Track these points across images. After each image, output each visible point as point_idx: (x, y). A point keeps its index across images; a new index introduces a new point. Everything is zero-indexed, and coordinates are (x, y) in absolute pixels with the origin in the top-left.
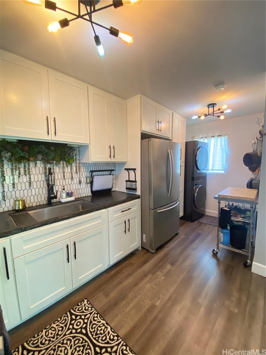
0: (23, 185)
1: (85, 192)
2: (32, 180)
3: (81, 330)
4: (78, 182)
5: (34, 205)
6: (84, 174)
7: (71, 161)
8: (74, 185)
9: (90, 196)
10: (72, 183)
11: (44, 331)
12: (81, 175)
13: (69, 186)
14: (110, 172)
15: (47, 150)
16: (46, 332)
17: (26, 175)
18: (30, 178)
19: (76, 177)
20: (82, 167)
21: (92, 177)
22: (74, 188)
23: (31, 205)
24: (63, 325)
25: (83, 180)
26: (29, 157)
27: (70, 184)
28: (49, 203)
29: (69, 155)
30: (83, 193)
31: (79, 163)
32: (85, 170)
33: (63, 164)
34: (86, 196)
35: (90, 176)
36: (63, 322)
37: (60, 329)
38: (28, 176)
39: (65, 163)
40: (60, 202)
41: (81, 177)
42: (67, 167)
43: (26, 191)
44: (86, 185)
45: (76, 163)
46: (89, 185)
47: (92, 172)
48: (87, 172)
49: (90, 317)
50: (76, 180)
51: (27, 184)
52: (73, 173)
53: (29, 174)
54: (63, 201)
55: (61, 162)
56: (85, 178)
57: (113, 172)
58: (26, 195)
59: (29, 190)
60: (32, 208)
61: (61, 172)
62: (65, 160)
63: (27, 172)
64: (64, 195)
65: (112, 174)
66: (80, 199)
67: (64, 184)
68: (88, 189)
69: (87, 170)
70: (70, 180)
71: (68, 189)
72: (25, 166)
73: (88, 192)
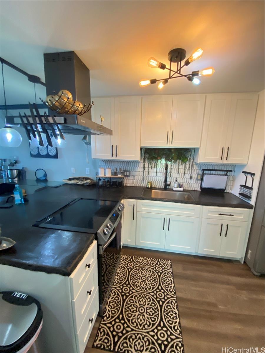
0: (153, 174)
1: (195, 187)
2: (158, 171)
3: (158, 272)
4: (189, 177)
5: (157, 187)
6: (196, 172)
7: (185, 160)
8: (186, 179)
9: (199, 191)
10: (184, 177)
11: (143, 258)
12: (193, 172)
13: (181, 179)
14: (226, 172)
15: (169, 152)
16: (143, 259)
17: (155, 168)
18: (157, 170)
19: (188, 173)
20: (195, 166)
21: (203, 175)
22: (185, 181)
23: (155, 186)
24: (152, 263)
25: (194, 176)
26: (158, 156)
27: (182, 177)
28: (165, 189)
29: (185, 155)
30: (193, 187)
31: (193, 162)
32: (197, 168)
33: (179, 162)
34: (195, 190)
35: (202, 173)
36: (153, 261)
37: (150, 263)
38: (156, 168)
39: (180, 161)
40: (172, 189)
41: (193, 173)
42: (182, 164)
43: (154, 177)
44: (197, 181)
45: (190, 162)
46: (199, 182)
47: (204, 170)
48: (199, 170)
49: (166, 270)
50: (188, 176)
51: (155, 173)
52: (186, 170)
53: (157, 167)
54: (174, 189)
55: (178, 160)
56: (196, 175)
57: (229, 173)
58: (154, 180)
59: (156, 178)
60: (155, 189)
61: (177, 168)
62: (181, 160)
63: (156, 166)
64: (176, 185)
65: (228, 176)
66: (187, 191)
67: (178, 177)
68: (197, 184)
69: (199, 168)
70: (183, 175)
71: (180, 181)
72: (155, 162)
73: (197, 187)
